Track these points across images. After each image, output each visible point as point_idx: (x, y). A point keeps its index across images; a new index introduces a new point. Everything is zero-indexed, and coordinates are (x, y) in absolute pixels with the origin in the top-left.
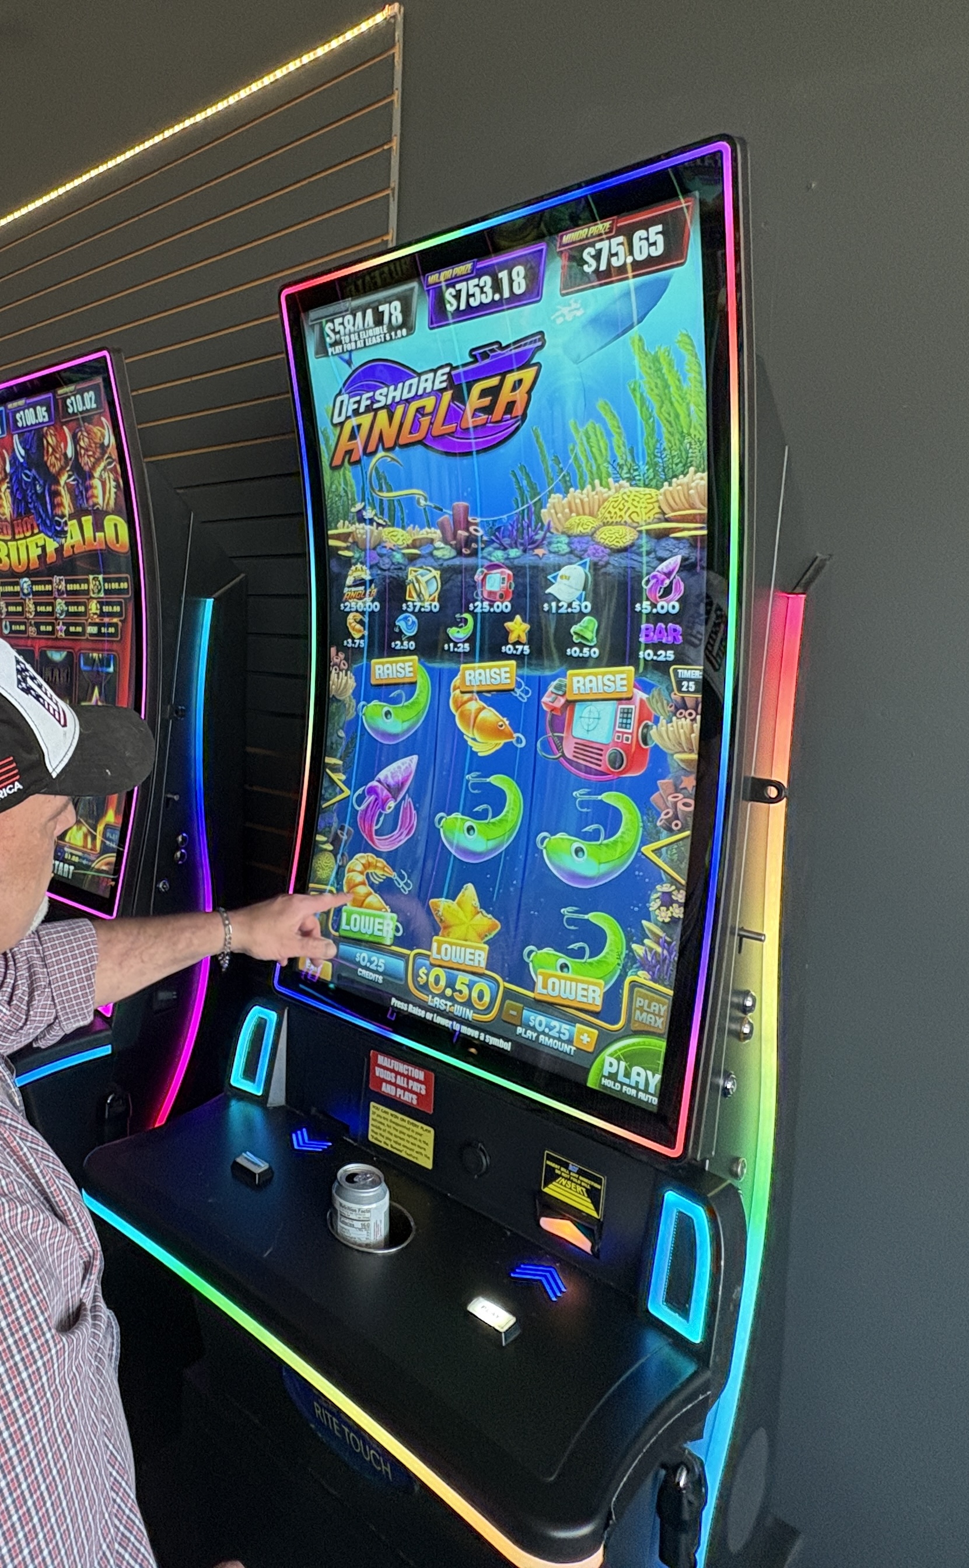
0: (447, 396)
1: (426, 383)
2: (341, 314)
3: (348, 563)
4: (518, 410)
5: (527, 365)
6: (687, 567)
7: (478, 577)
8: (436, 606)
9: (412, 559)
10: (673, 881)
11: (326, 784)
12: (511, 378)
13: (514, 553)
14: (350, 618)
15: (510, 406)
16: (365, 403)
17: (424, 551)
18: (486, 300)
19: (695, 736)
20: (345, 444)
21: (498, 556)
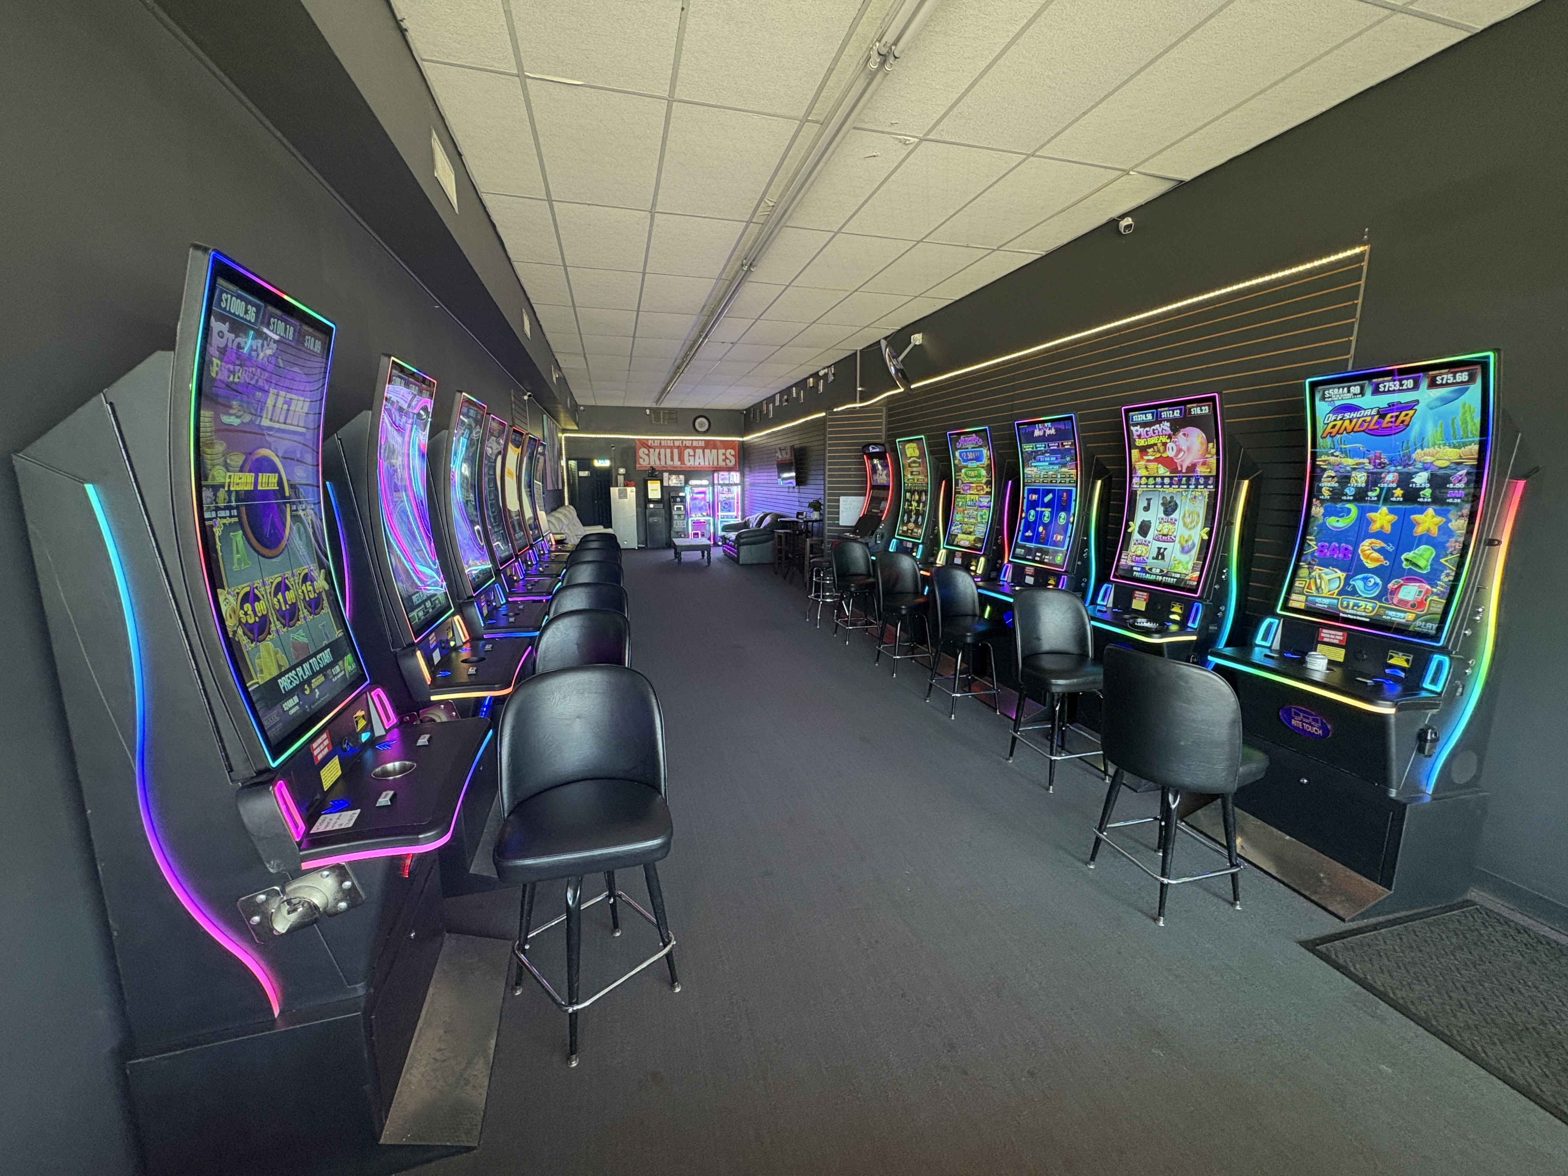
0: (1376, 417)
1: (1368, 412)
2: (1334, 388)
3: (1324, 470)
4: (1406, 423)
5: (1411, 409)
6: (1468, 474)
7: (1383, 475)
8: (1364, 485)
9: (1354, 469)
10: (1451, 569)
11: (1306, 545)
12: (1404, 413)
13: (1399, 468)
14: (1324, 489)
15: (1403, 422)
16: (1340, 417)
17: (1361, 466)
18: (1396, 389)
19: (1465, 525)
20: (1329, 429)
21: (1393, 468)
